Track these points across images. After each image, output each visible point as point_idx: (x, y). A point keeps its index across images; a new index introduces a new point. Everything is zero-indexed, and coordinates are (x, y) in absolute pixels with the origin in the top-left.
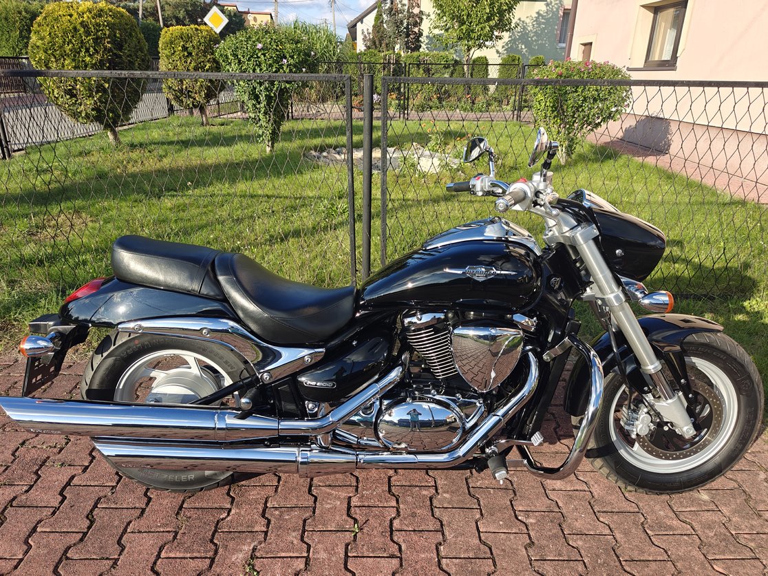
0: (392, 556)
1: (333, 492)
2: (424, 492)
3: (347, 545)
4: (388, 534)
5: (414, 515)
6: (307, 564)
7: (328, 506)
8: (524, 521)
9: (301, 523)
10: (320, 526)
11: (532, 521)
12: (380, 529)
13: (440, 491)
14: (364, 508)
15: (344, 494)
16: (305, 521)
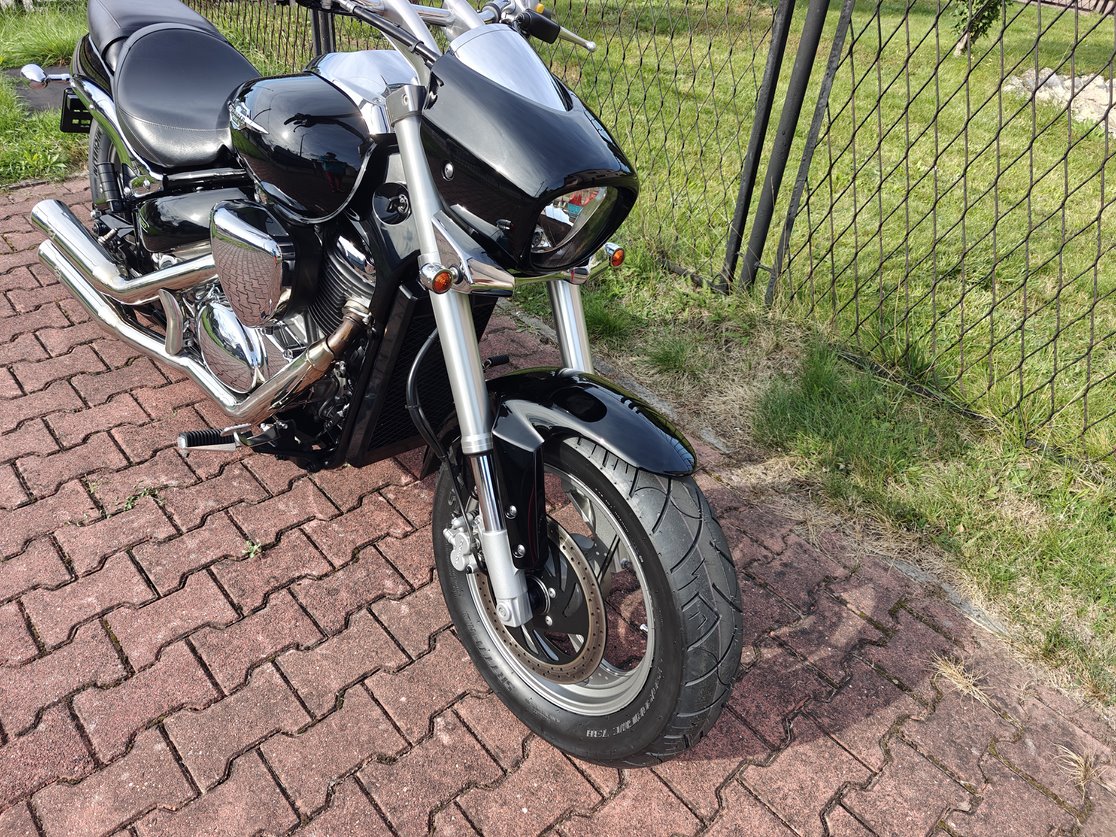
0: (237, 608)
1: (311, 498)
2: (389, 583)
3: (226, 557)
4: (274, 583)
5: (335, 591)
6: (170, 538)
7: (281, 506)
8: (437, 728)
9: (235, 499)
10: (240, 517)
11: (445, 739)
12: (277, 573)
13: (408, 598)
14: (305, 538)
15: (314, 509)
16: (242, 501)
